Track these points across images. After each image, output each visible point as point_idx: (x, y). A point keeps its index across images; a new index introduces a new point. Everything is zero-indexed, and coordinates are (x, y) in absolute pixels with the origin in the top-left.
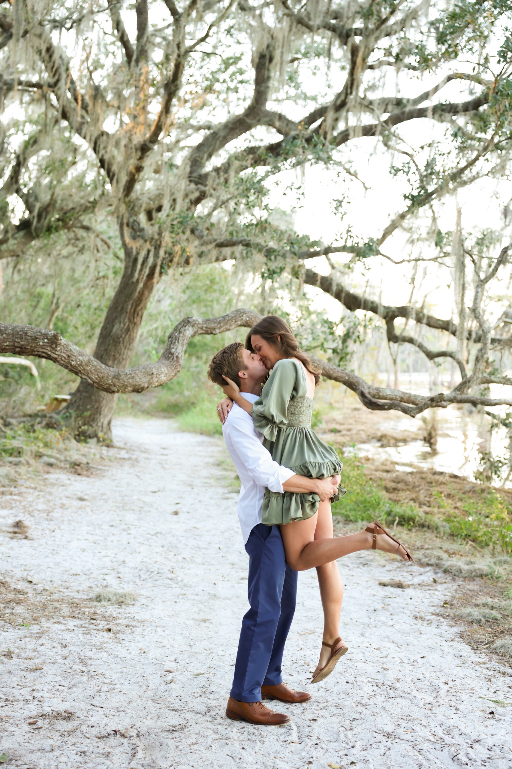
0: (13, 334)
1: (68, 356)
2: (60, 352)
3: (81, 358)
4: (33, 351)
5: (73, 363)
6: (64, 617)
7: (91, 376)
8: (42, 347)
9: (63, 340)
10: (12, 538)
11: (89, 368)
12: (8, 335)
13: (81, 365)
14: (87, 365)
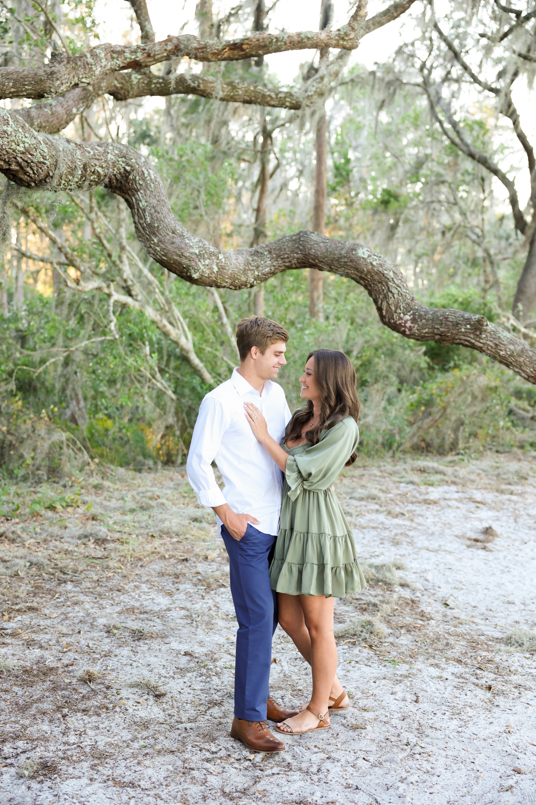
0: (433, 320)
1: (496, 345)
2: (485, 340)
3: (512, 347)
4: (455, 339)
5: (502, 353)
6: (447, 659)
7: (524, 368)
8: (464, 334)
9: (490, 326)
10: (469, 547)
11: (521, 359)
12: (428, 320)
13: (511, 355)
14: (520, 356)
